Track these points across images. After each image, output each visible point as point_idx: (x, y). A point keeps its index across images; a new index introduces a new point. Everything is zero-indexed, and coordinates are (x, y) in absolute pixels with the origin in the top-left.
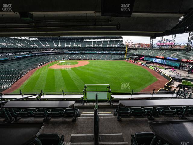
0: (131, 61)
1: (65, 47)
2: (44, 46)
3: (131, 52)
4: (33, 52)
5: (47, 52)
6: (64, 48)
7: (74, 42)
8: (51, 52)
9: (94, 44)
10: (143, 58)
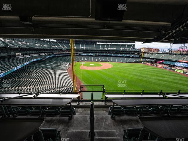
0: (149, 64)
1: (81, 49)
2: (62, 47)
3: (146, 56)
4: (54, 53)
5: (65, 53)
6: (79, 50)
7: (88, 44)
8: (68, 54)
9: (107, 47)
10: (162, 61)
